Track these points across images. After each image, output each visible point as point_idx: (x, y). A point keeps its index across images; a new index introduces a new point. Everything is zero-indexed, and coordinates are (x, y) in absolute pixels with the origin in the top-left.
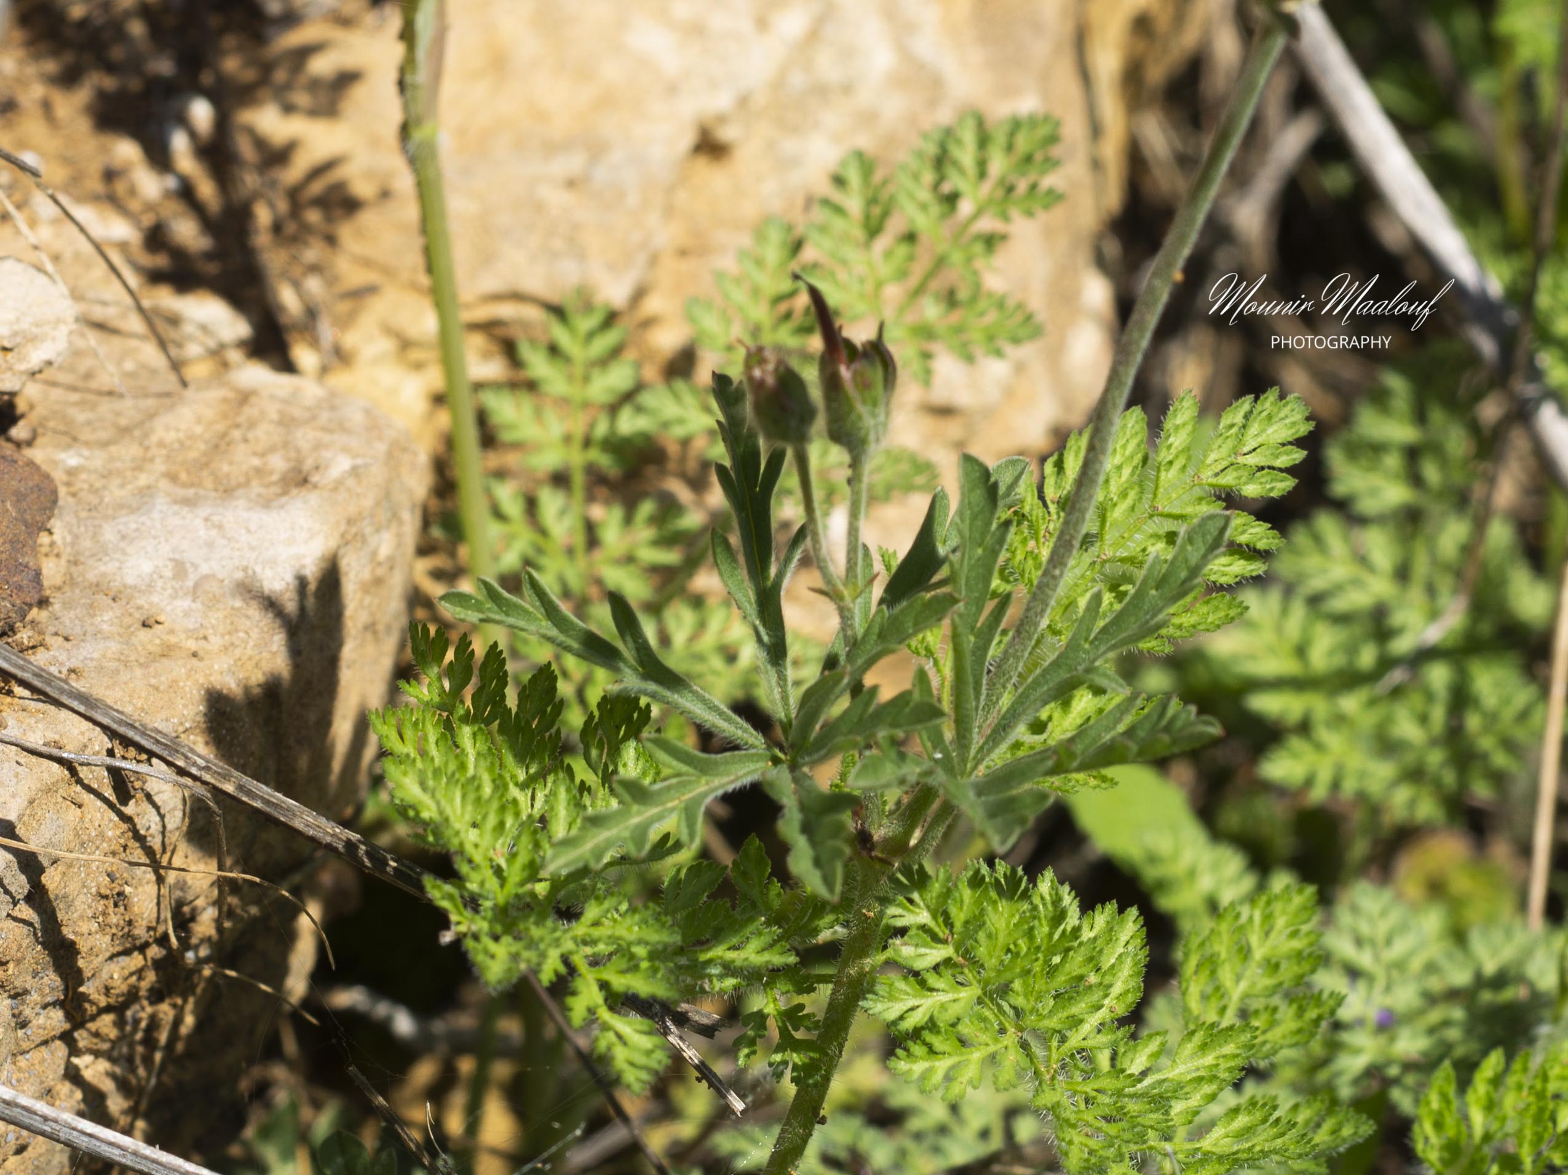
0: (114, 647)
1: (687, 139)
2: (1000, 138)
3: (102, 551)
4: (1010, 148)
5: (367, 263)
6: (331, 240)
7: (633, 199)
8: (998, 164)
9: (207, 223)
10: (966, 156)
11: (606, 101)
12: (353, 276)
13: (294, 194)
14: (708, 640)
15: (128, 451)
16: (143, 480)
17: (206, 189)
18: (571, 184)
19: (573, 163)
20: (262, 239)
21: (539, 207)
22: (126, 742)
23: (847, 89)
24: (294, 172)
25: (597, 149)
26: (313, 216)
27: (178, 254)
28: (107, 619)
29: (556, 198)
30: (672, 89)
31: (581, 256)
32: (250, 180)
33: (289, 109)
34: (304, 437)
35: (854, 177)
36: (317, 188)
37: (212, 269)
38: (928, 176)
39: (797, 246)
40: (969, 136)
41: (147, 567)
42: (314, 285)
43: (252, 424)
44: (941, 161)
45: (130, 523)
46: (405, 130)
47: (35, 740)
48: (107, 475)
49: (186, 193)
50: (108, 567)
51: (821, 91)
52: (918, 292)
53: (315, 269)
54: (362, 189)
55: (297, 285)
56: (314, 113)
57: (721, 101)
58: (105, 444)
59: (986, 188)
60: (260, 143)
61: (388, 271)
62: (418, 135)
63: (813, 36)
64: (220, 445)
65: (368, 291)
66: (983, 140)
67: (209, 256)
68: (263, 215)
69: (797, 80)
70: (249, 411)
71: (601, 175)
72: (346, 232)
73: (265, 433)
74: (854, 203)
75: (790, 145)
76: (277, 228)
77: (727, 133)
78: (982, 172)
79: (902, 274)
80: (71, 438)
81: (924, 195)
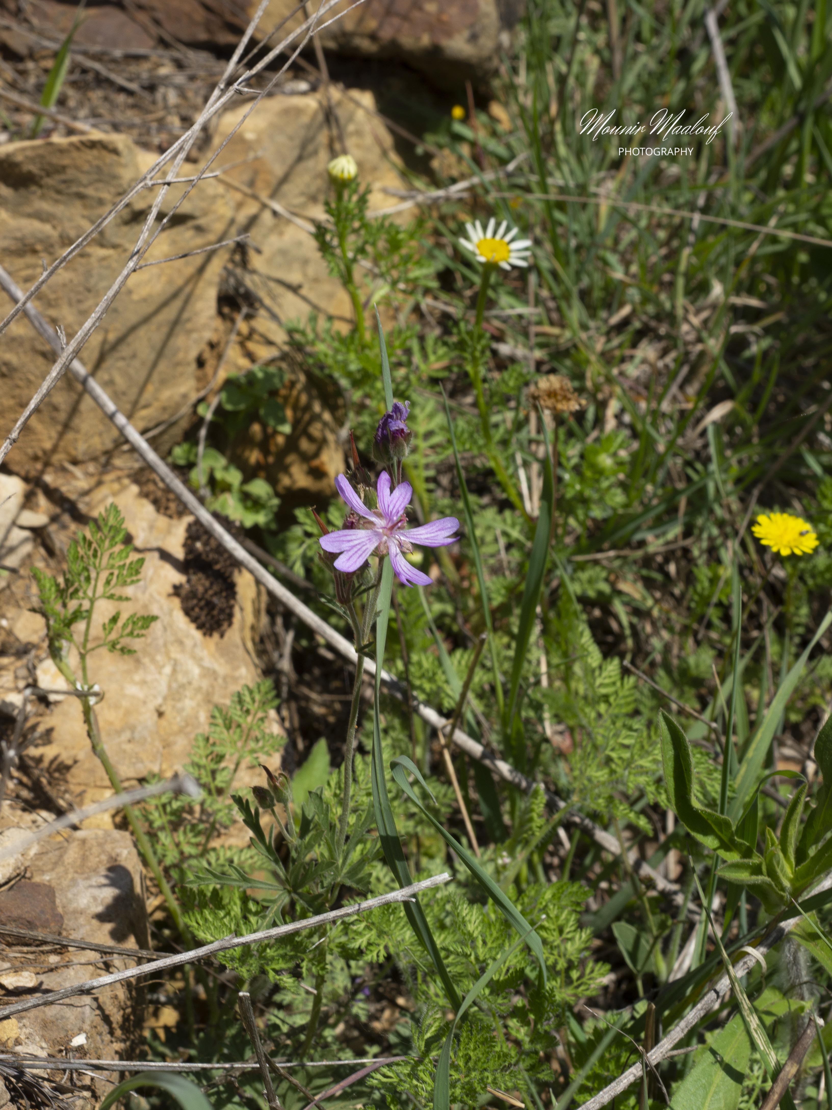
0: (88, 928)
1: (155, 716)
2: (256, 690)
3: (70, 901)
4: (259, 691)
5: (79, 784)
6: (66, 782)
7: (149, 740)
8: (257, 697)
9: (30, 789)
10: (247, 698)
11: (128, 713)
12: (78, 789)
13: (48, 770)
14: (222, 861)
15: (60, 869)
16: (70, 876)
17: (25, 779)
18: (129, 741)
19: (126, 735)
20: (48, 788)
21: (124, 751)
22: (106, 953)
23: (190, 683)
24: (45, 764)
25: (133, 729)
26: (57, 775)
27: (26, 801)
28: (82, 920)
29: (128, 747)
30: (145, 703)
31: (142, 762)
32: (36, 772)
33: (37, 746)
34: (108, 847)
35: (217, 714)
36: (54, 766)
37: (37, 802)
38: (238, 707)
39: (207, 739)
40: (246, 693)
41: (85, 901)
42: (67, 796)
43: (90, 849)
44: (241, 702)
45: (75, 890)
46: (94, 748)
47: (83, 961)
48: (59, 878)
49: (21, 783)
50: (74, 905)
51: (182, 686)
52: (246, 741)
53: (66, 791)
54: (69, 762)
55: (63, 798)
56: (44, 745)
57: (159, 701)
58: (53, 869)
59: (256, 704)
60: (33, 758)
61: (86, 785)
62: (98, 748)
63: (174, 671)
64: (84, 858)
65: (84, 792)
66: (251, 692)
67: (35, 798)
68: (44, 781)
69: (174, 685)
70: (88, 845)
71: (137, 735)
72: (69, 777)
73: (95, 850)
74: (220, 721)
75: (179, 705)
76: (50, 783)
77: (163, 709)
78: (253, 700)
79: (241, 736)
80: (43, 872)
81: (239, 713)
